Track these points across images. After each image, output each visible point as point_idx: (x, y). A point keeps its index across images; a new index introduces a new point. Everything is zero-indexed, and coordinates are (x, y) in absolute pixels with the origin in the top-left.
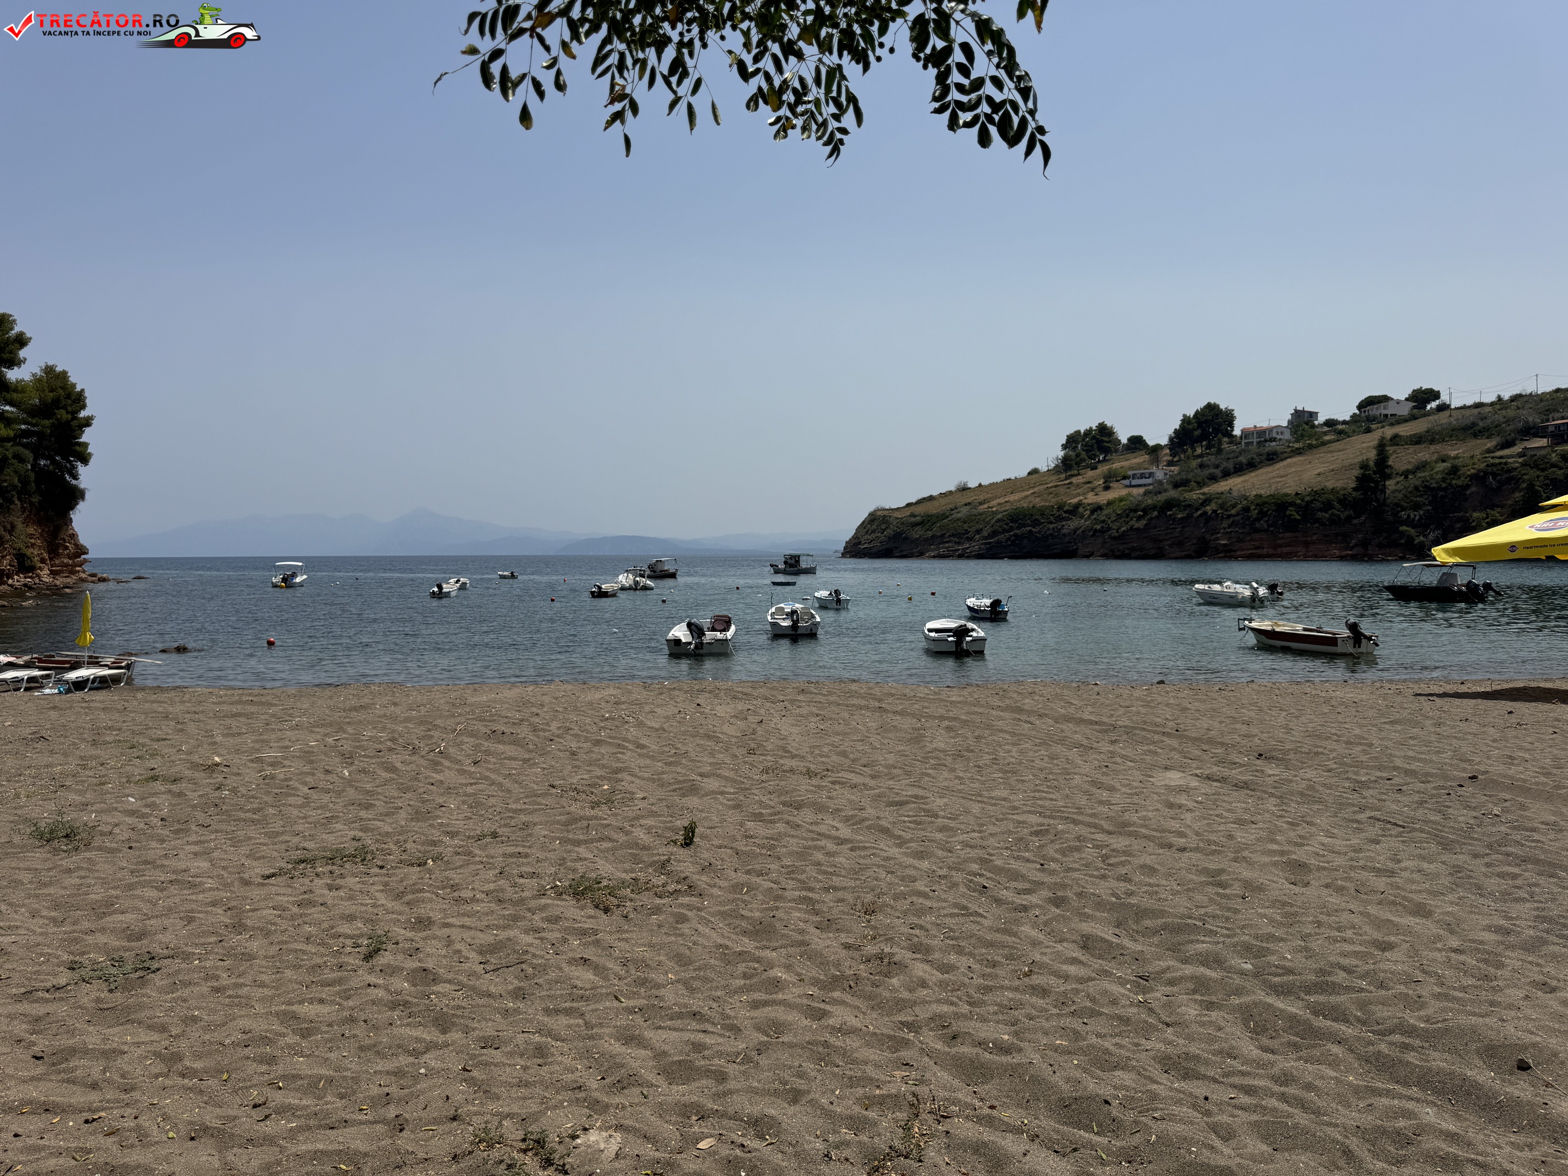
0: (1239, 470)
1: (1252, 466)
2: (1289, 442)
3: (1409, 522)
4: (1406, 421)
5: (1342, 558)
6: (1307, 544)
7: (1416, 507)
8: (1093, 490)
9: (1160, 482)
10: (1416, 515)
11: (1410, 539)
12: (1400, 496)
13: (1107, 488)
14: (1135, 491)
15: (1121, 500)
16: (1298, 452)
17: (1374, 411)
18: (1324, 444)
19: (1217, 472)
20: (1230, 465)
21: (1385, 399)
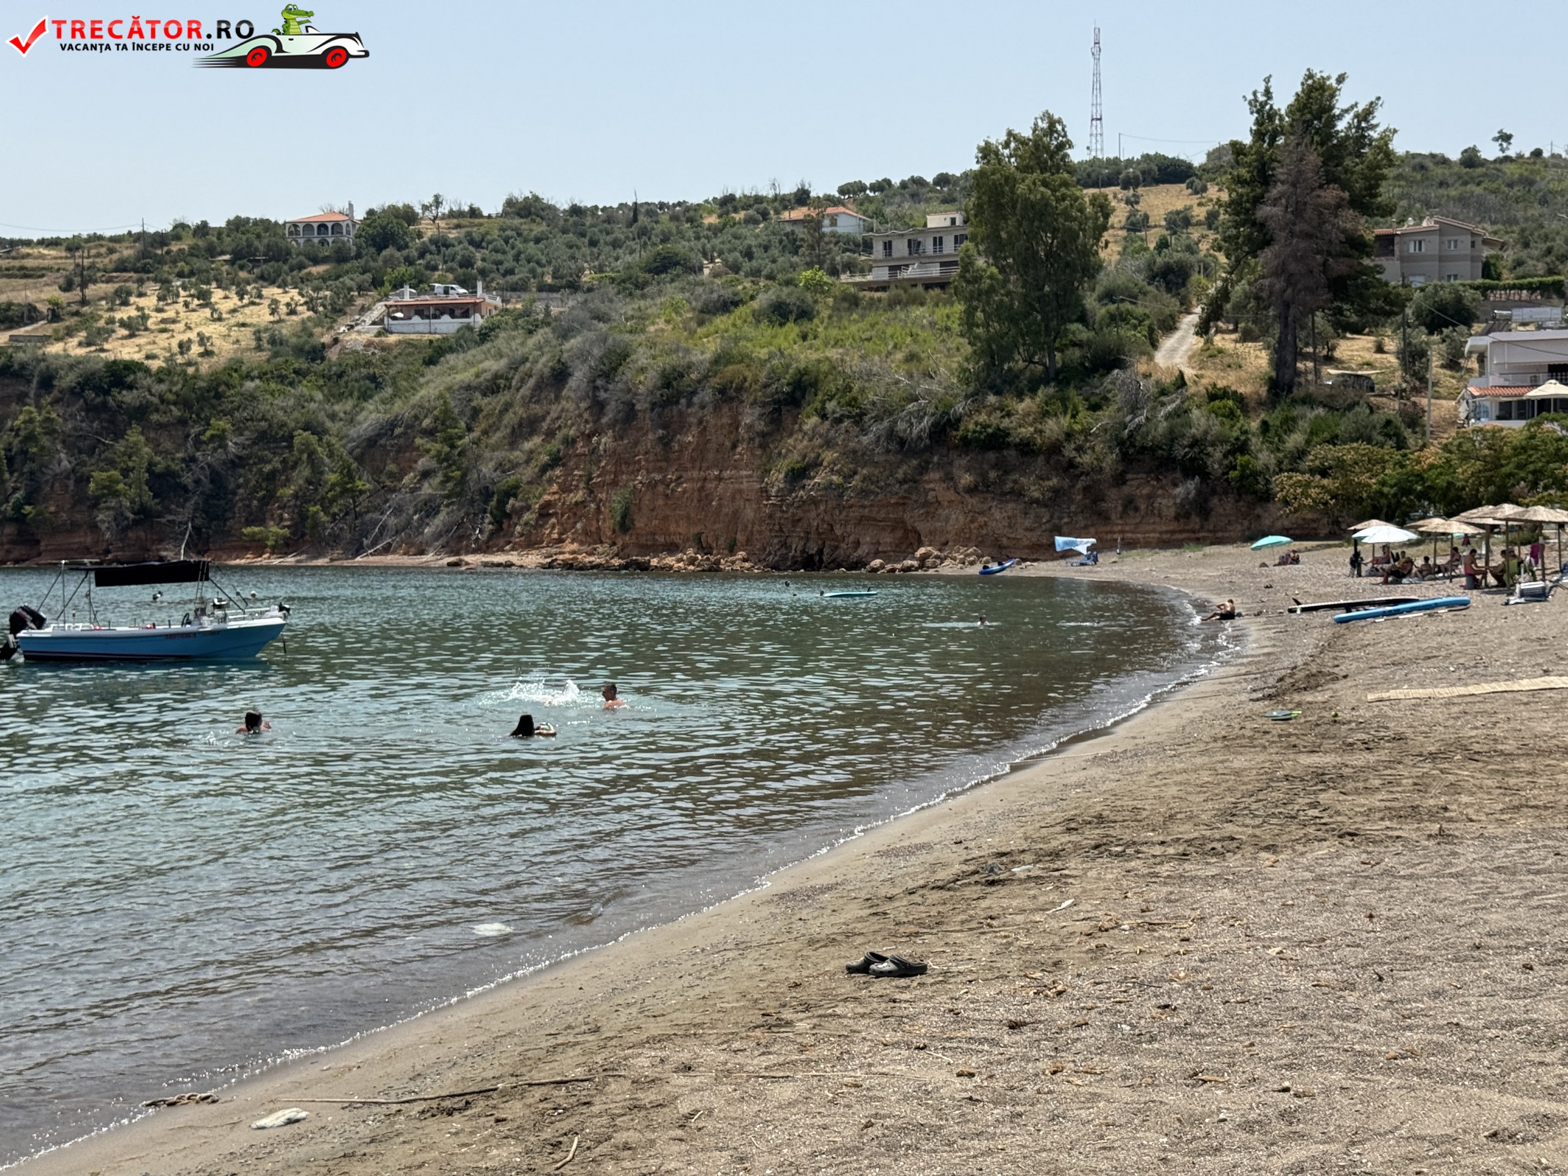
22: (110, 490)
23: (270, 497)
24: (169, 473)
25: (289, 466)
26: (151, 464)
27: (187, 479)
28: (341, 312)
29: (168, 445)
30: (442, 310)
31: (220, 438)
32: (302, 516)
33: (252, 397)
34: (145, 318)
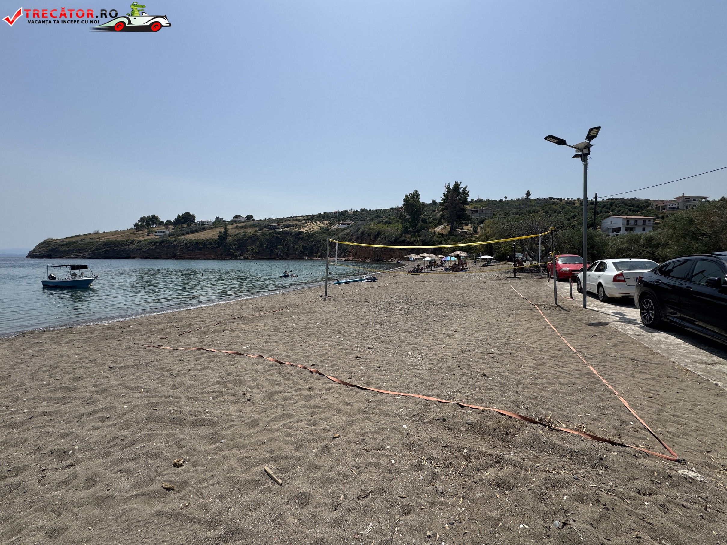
0: (192, 232)
1: (196, 231)
2: (210, 225)
3: (232, 249)
4: (243, 222)
5: (214, 259)
6: (205, 255)
7: (235, 245)
8: (143, 236)
9: (166, 235)
10: (234, 247)
11: (233, 254)
12: (231, 241)
13: (148, 235)
14: (157, 237)
15: (149, 239)
16: (211, 228)
17: (237, 219)
18: (220, 227)
19: (184, 232)
20: (189, 231)
21: (240, 216)
22: (297, 249)
23: (319, 250)
24: (306, 247)
25: (321, 246)
26: (303, 245)
27: (308, 247)
28: (333, 224)
29: (305, 243)
30: (346, 224)
31: (312, 242)
32: (322, 253)
33: (317, 236)
34: (307, 225)
